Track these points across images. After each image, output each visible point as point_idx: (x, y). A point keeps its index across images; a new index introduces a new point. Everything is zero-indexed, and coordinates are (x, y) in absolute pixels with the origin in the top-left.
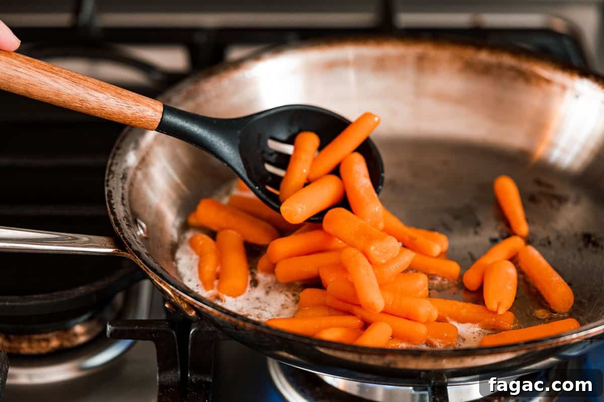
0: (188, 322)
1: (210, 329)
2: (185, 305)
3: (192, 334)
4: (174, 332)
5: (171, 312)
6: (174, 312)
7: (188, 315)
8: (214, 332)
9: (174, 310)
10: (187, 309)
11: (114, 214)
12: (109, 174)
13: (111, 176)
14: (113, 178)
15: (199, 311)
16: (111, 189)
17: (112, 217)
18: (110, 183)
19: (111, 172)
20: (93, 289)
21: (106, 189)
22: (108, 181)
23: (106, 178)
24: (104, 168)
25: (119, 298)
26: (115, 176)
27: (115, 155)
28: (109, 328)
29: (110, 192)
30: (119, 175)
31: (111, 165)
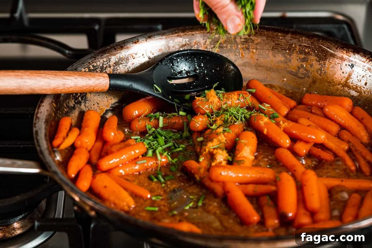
0: (90, 219)
1: (104, 224)
2: (88, 207)
3: (92, 227)
4: (80, 226)
5: (78, 212)
6: (80, 213)
7: (89, 214)
8: (107, 226)
9: (80, 211)
10: (89, 210)
11: (39, 146)
12: (36, 120)
13: (37, 120)
14: (38, 122)
15: (97, 212)
16: (37, 129)
17: (38, 148)
18: (37, 125)
19: (37, 118)
20: (26, 197)
21: (34, 129)
22: (35, 124)
23: (34, 122)
24: (32, 115)
25: (43, 203)
26: (40, 120)
27: (40, 106)
28: (36, 224)
29: (37, 131)
30: (43, 120)
31: (37, 113)
